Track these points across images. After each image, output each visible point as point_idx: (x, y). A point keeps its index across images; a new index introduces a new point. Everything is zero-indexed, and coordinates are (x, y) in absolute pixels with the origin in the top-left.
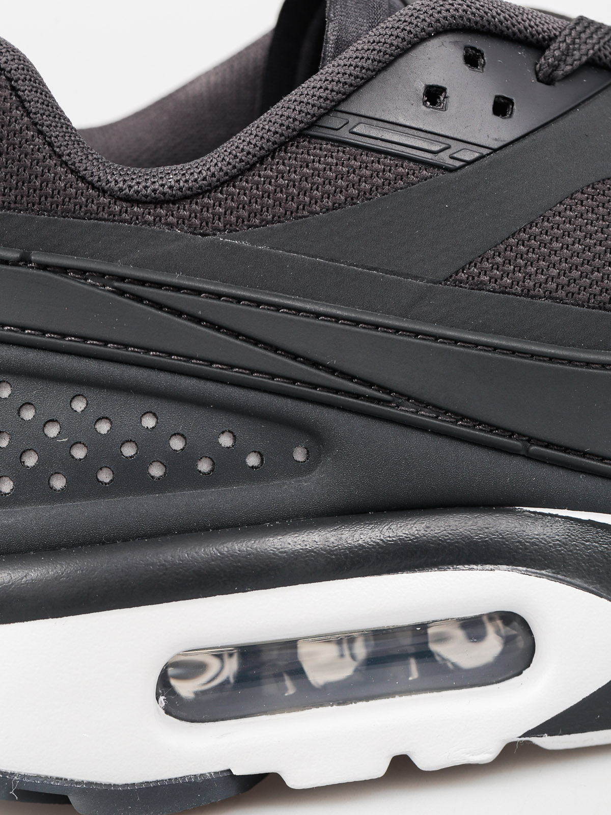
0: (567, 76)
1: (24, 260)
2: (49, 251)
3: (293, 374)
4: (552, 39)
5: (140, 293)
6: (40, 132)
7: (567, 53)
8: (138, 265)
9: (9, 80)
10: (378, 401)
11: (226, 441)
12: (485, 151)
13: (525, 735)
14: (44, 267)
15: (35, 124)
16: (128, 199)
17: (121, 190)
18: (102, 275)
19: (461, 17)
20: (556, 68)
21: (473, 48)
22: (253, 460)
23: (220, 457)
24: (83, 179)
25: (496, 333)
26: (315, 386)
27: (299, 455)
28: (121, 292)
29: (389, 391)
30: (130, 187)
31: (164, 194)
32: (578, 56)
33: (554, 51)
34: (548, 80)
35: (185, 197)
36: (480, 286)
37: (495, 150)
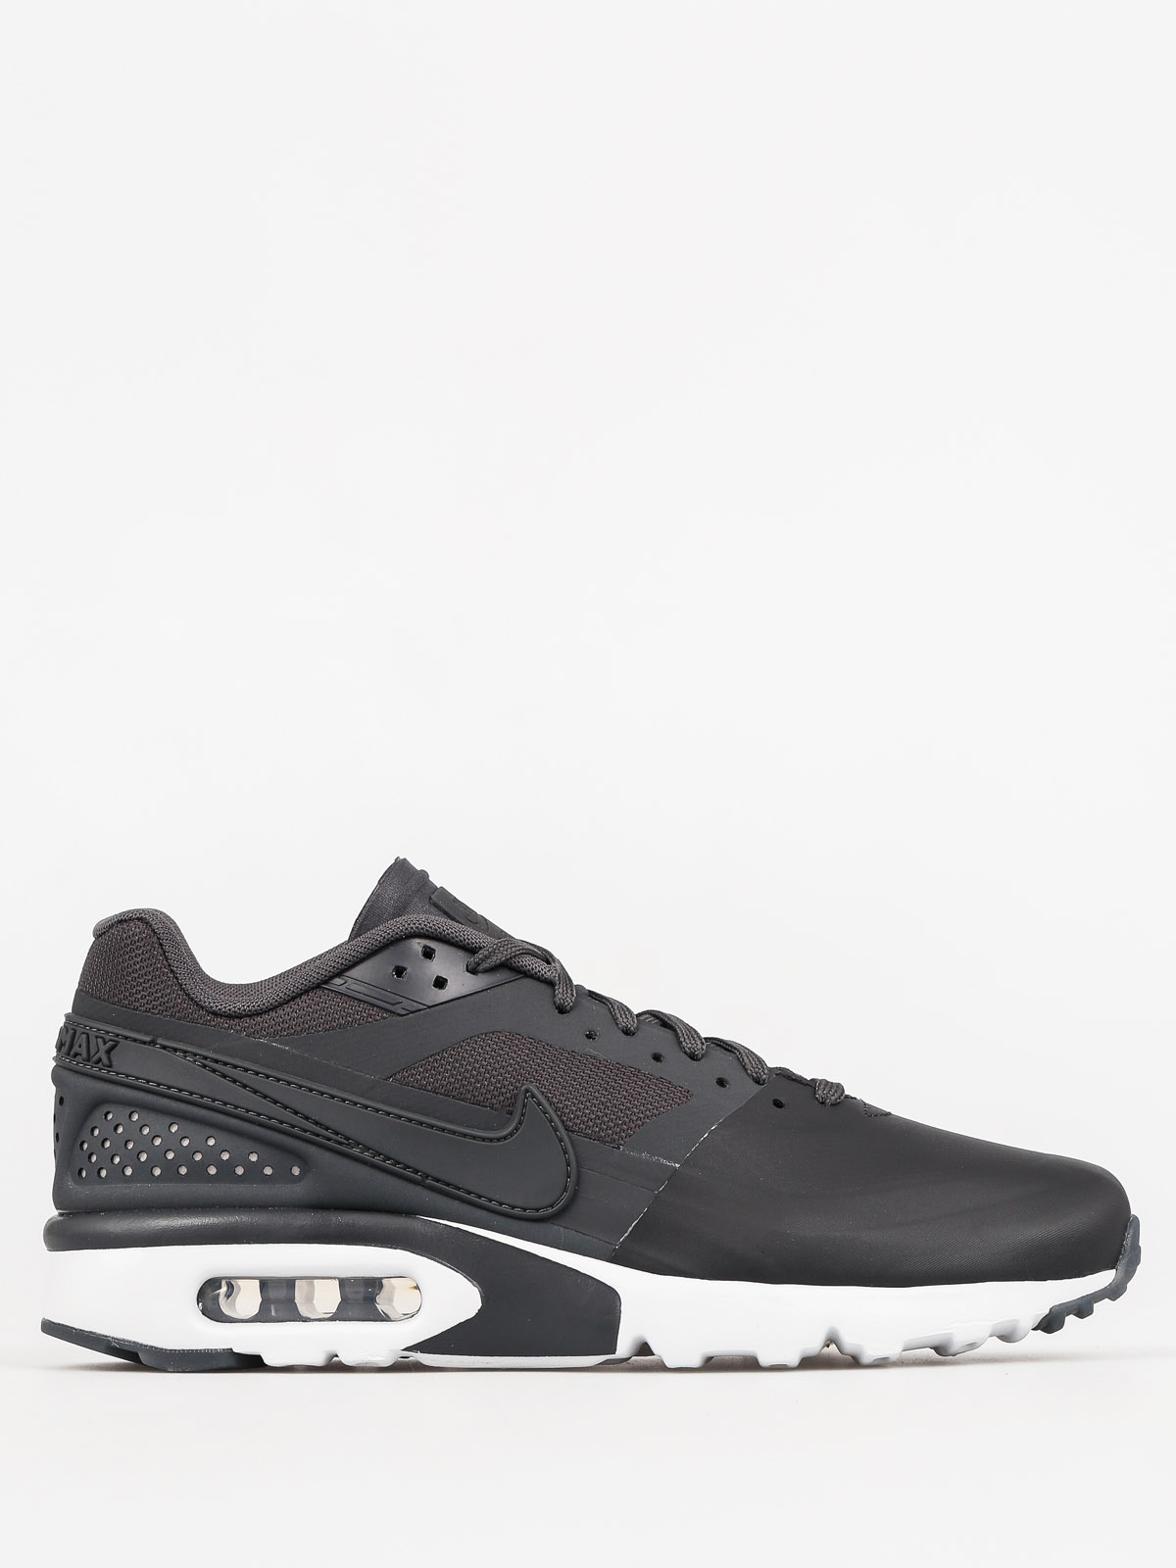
0: (487, 971)
1: (153, 1043)
2: (168, 1039)
3: (294, 1123)
4: (480, 948)
5: (225, 1072)
6: (172, 971)
7: (487, 957)
8: (215, 1051)
9: (159, 939)
10: (341, 1143)
11: (254, 1158)
12: (423, 1007)
13: (407, 1349)
14: (164, 1047)
15: (170, 966)
16: (215, 1014)
17: (211, 1007)
18: (185, 1052)
19: (422, 929)
20: (479, 965)
21: (430, 948)
22: (268, 1171)
23: (248, 1165)
24: (192, 999)
25: (414, 1112)
26: (318, 1135)
27: (296, 1171)
28: (204, 1066)
29: (348, 1139)
30: (217, 1006)
31: (235, 1012)
32: (495, 960)
33: (480, 955)
34: (473, 970)
35: (247, 1016)
36: (407, 1084)
37: (429, 1007)
